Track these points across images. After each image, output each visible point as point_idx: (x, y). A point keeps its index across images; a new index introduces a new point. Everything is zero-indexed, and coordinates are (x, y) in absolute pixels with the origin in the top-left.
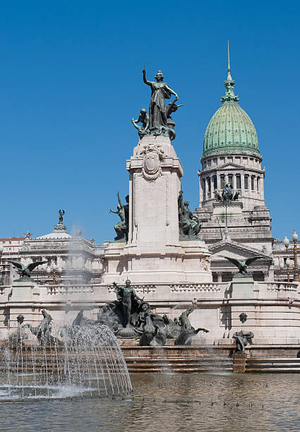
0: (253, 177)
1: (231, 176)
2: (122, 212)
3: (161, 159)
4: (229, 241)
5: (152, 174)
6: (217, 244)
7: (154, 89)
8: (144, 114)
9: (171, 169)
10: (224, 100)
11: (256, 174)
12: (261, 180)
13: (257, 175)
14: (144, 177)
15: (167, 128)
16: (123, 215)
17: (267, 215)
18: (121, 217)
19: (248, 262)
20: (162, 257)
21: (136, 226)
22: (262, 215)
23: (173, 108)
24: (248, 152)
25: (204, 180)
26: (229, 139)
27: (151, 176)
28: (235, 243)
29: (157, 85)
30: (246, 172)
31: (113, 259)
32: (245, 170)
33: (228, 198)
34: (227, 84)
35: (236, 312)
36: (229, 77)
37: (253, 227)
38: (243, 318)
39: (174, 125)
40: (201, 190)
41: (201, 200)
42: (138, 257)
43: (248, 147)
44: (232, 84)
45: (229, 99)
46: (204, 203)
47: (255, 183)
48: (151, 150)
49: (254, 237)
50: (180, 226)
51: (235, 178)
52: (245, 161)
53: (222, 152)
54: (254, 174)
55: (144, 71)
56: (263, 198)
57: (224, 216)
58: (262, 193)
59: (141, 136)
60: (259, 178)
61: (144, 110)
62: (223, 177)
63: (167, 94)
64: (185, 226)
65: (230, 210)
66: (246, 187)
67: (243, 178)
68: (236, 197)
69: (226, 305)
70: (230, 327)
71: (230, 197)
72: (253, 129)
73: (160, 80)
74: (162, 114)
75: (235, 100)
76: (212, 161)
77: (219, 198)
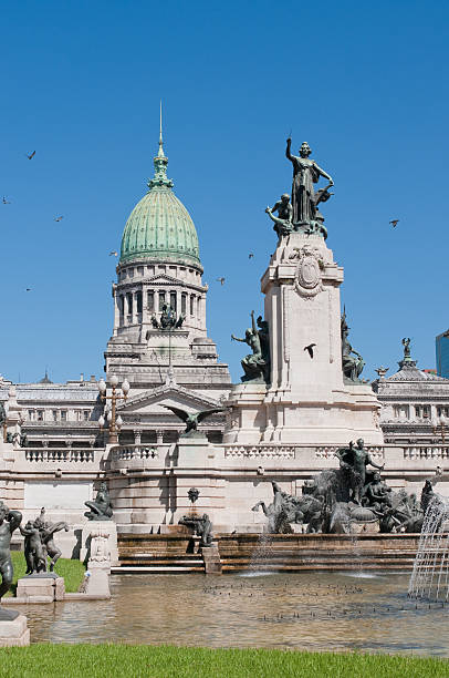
0: (192, 297)
1: (162, 294)
2: (256, 339)
3: (322, 268)
4: (175, 386)
5: (311, 288)
6: (159, 389)
8: (285, 200)
9: (334, 283)
10: (152, 185)
11: (196, 294)
12: (203, 301)
13: (198, 294)
14: (299, 292)
15: (319, 225)
16: (258, 344)
17: (212, 351)
18: (254, 348)
19: (201, 417)
20: (326, 406)
21: (288, 362)
23: (324, 196)
24: (187, 261)
25: (122, 297)
26: (162, 240)
27: (309, 291)
28: (183, 389)
29: (303, 162)
30: (184, 289)
31: (248, 407)
32: (183, 285)
33: (169, 325)
34: (157, 163)
35: (182, 487)
36: (161, 152)
37: (206, 367)
38: (193, 495)
39: (323, 220)
40: (117, 311)
41: (117, 325)
42: (292, 406)
43: (187, 254)
44: (165, 163)
45: (160, 184)
46: (120, 330)
47: (195, 304)
48: (308, 254)
49: (207, 381)
51: (169, 297)
52: (182, 273)
53: (151, 258)
54: (194, 292)
55: (289, 141)
56: (204, 327)
58: (204, 320)
60: (200, 298)
61: (285, 195)
62: (150, 293)
63: (316, 175)
66: (183, 311)
67: (179, 296)
68: (180, 324)
69: (168, 477)
70: (174, 508)
71: (173, 324)
72: (193, 227)
74: (311, 203)
75: (169, 186)
76: (136, 270)
77: (155, 324)
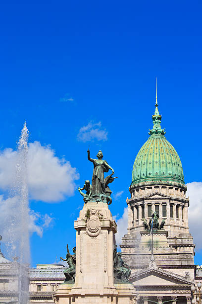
0: (178, 206)
1: (157, 205)
3: (101, 221)
4: (155, 267)
5: (94, 232)
6: (144, 270)
7: (95, 165)
8: (88, 184)
10: (151, 133)
12: (186, 209)
13: (181, 204)
14: (88, 234)
15: (105, 196)
16: (71, 262)
17: (191, 242)
18: (69, 264)
20: (102, 296)
21: (81, 272)
22: (186, 242)
23: (110, 180)
24: (173, 183)
25: (132, 208)
26: (157, 170)
27: (93, 234)
28: (160, 270)
29: (98, 162)
30: (172, 202)
31: (63, 297)
32: (170, 199)
33: (155, 227)
34: (155, 118)
36: (157, 112)
37: (178, 254)
39: (110, 193)
41: (130, 226)
43: (174, 178)
44: (159, 118)
45: (157, 133)
46: (132, 230)
47: (180, 211)
48: (93, 214)
49: (178, 264)
50: (115, 271)
51: (161, 207)
52: (171, 191)
53: (150, 182)
54: (179, 203)
55: (88, 152)
56: (187, 226)
57: (151, 244)
58: (187, 221)
59: (86, 202)
60: (183, 207)
61: (88, 181)
62: (150, 205)
63: (106, 169)
64: (119, 272)
65: (156, 238)
66: (171, 216)
67: (168, 207)
68: (162, 226)
71: (156, 226)
72: (179, 160)
73: (100, 158)
74: (102, 184)
75: (162, 133)
76: (135, 191)
77: (146, 226)
